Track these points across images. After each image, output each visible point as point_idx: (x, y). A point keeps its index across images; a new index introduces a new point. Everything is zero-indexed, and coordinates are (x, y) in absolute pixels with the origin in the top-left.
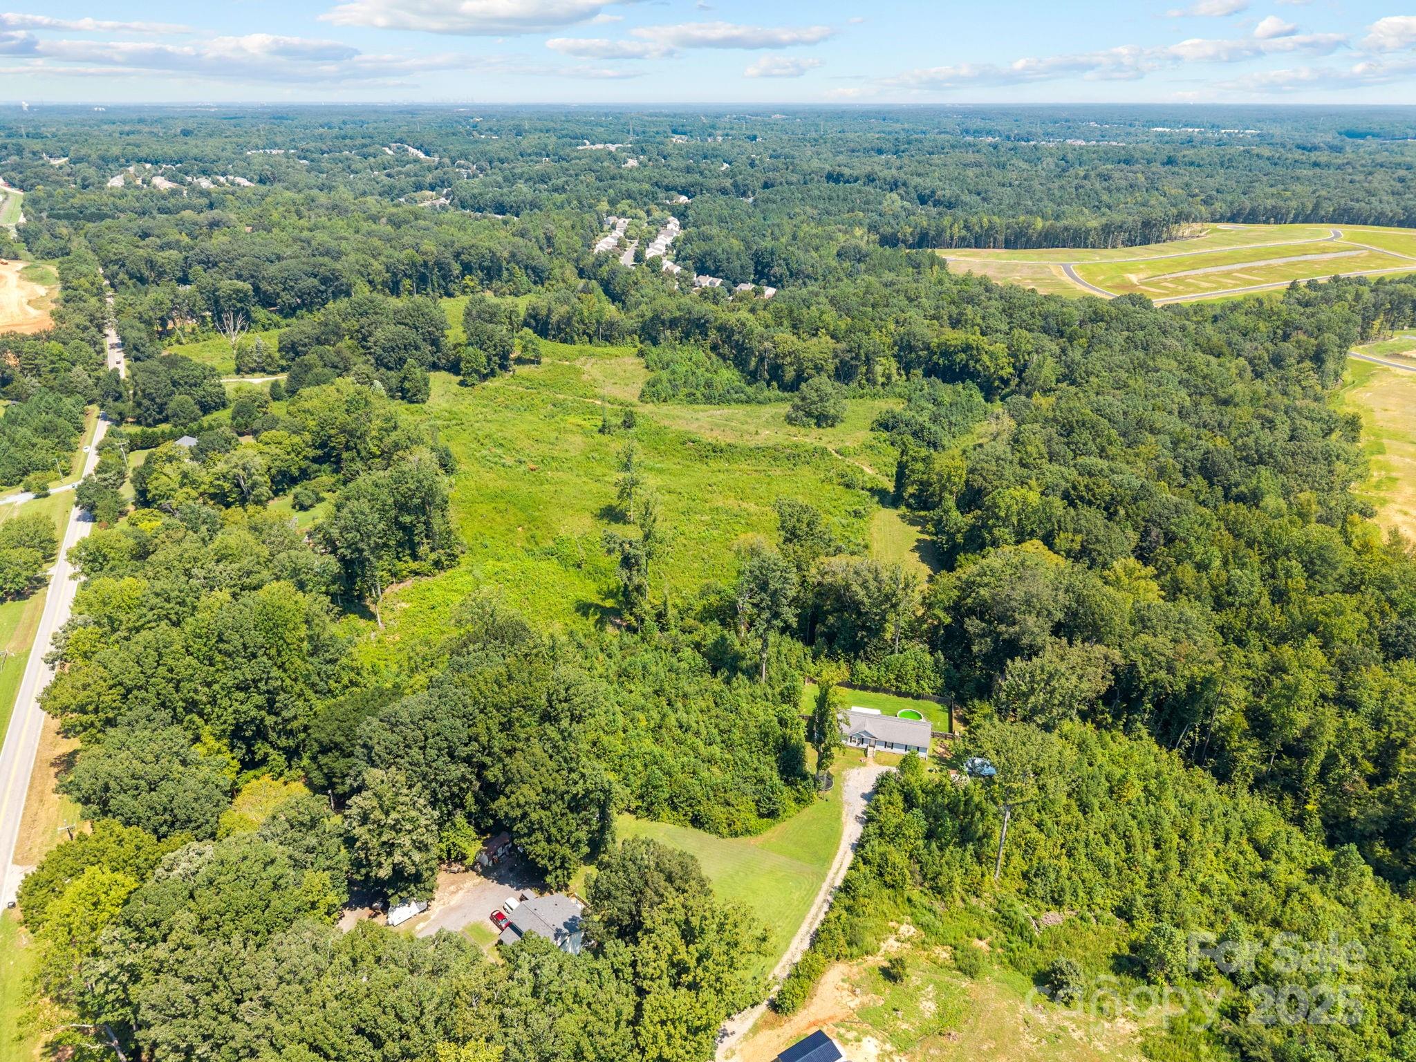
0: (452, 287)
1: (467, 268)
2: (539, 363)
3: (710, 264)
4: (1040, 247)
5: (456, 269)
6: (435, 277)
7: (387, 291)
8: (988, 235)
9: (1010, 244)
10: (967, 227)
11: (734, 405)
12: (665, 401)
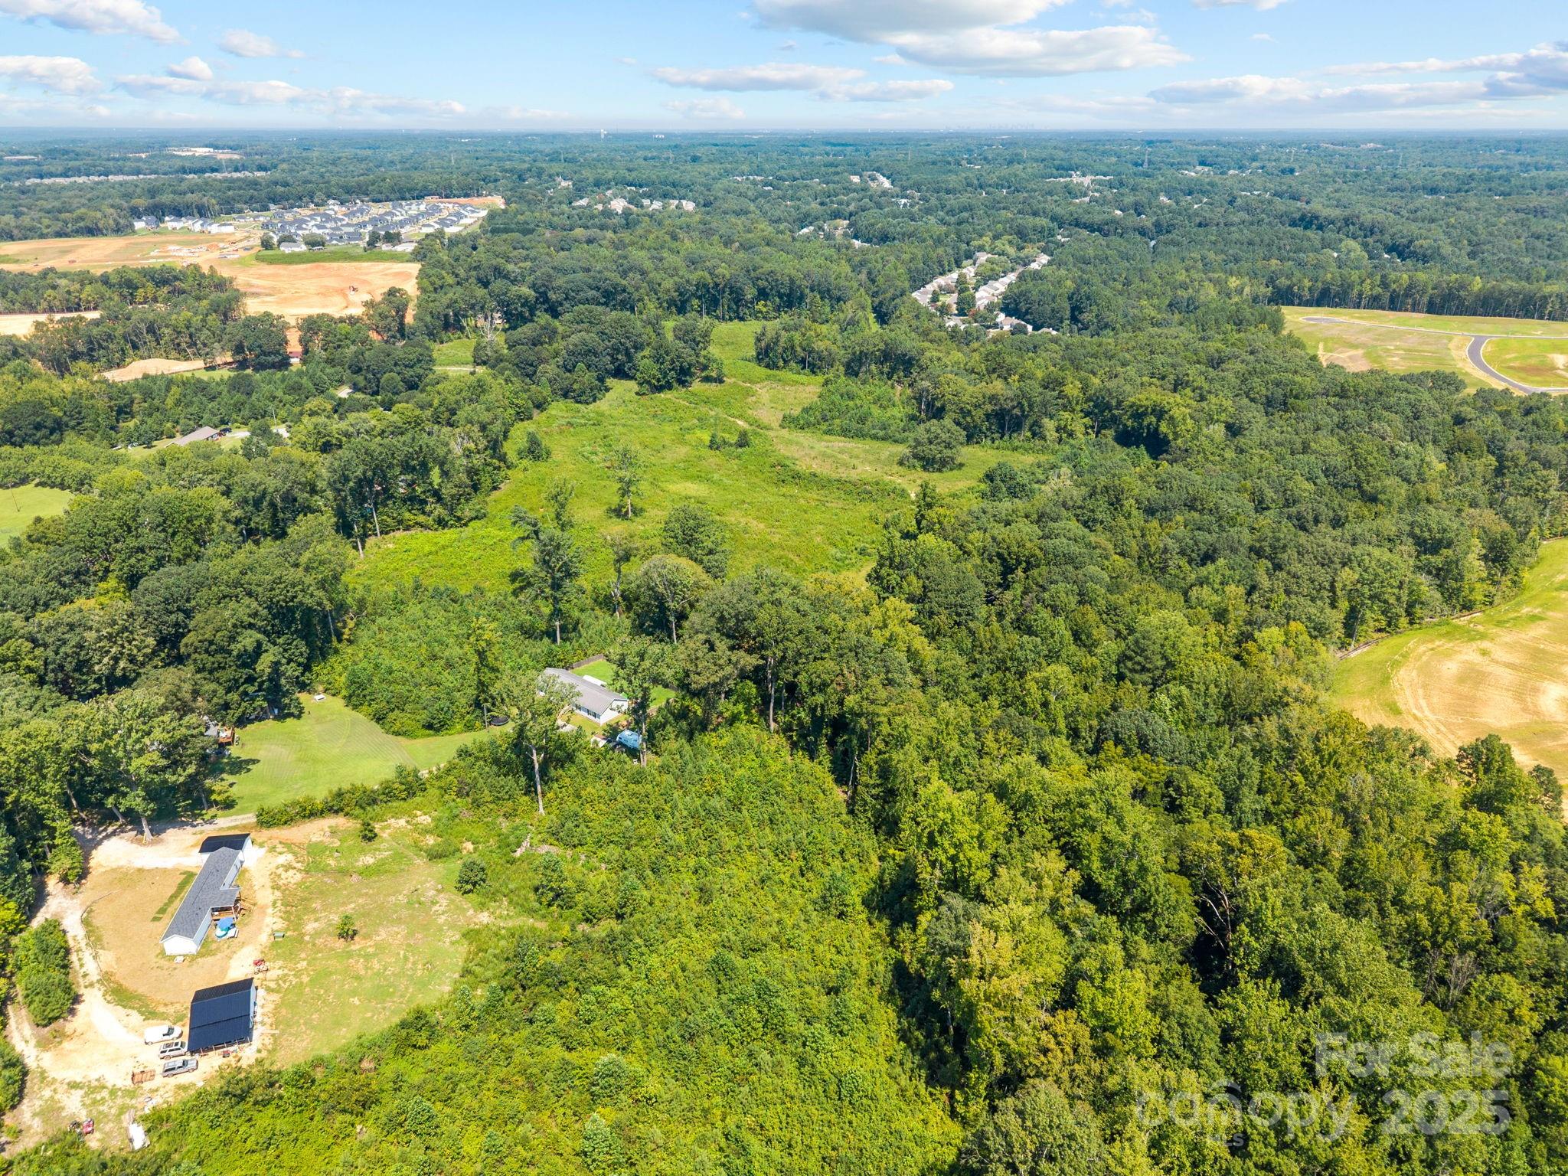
0: (743, 311)
1: (763, 294)
2: (721, 381)
3: (1023, 307)
4: (1475, 314)
5: (750, 293)
6: (725, 300)
7: (674, 309)
8: (1408, 294)
9: (1433, 308)
10: (1384, 284)
11: (868, 440)
12: (802, 428)
